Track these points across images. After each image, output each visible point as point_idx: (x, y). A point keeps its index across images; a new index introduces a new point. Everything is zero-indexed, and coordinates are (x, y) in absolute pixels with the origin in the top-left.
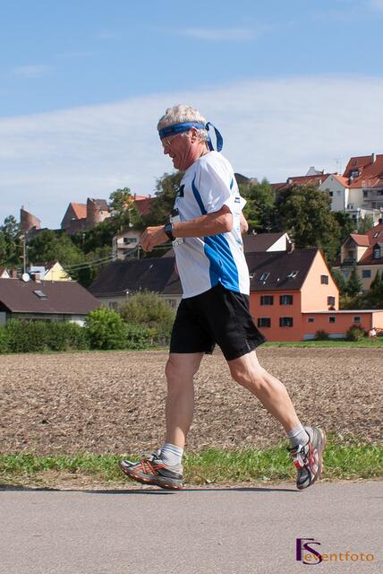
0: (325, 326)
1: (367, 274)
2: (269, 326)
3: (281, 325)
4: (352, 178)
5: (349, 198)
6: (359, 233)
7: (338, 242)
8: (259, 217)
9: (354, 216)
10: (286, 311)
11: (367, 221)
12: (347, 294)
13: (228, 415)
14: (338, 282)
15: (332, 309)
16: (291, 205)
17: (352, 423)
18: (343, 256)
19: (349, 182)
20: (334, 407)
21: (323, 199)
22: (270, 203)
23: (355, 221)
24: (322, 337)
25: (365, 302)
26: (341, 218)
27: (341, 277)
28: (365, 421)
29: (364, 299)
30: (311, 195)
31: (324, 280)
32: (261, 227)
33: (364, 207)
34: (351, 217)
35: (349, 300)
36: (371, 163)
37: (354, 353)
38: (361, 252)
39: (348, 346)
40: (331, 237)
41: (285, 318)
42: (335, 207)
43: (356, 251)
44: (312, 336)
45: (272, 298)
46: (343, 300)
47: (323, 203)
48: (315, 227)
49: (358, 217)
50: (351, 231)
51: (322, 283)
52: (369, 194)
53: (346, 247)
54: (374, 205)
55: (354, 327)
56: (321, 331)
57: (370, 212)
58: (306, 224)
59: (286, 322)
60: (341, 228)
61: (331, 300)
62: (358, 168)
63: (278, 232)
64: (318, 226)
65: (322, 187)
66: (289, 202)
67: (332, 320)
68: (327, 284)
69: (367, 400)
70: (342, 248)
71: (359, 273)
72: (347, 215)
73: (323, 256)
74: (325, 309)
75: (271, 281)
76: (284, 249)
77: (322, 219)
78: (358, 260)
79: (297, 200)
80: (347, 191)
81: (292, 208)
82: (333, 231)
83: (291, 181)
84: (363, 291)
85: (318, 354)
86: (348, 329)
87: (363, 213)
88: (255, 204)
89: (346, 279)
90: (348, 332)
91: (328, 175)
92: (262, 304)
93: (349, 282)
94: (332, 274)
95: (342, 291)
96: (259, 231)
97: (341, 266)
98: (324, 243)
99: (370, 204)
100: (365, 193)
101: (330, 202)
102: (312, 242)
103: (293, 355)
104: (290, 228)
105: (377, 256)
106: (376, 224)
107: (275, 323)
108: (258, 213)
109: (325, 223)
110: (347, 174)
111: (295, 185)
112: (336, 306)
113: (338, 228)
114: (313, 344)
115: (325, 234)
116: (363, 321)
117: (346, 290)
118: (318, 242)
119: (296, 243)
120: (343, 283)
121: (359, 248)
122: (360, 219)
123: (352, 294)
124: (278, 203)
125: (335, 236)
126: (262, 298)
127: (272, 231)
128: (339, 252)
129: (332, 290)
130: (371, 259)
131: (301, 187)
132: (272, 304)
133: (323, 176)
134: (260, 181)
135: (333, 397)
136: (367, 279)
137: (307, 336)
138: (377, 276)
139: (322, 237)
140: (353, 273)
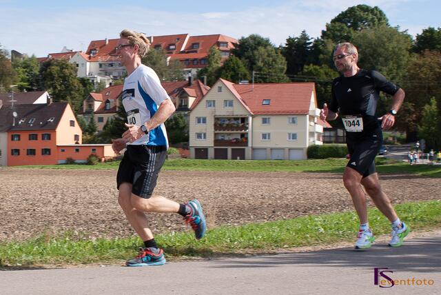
0: (72, 154)
1: (101, 120)
2: (34, 154)
3: (43, 154)
4: (92, 55)
5: (89, 69)
6: (96, 92)
7: (82, 98)
8: (28, 81)
9: (93, 81)
10: (46, 144)
11: (101, 84)
12: (87, 133)
13: (3, 217)
14: (81, 125)
15: (77, 143)
16: (50, 72)
17: (87, 222)
18: (85, 108)
19: (90, 58)
20: (75, 210)
21: (72, 69)
22: (36, 71)
23: (94, 84)
24: (70, 162)
25: (100, 138)
26: (84, 82)
27: (84, 122)
28: (95, 220)
29: (99, 136)
30: (63, 66)
31: (72, 123)
32: (30, 87)
33: (99, 74)
34: (91, 81)
35: (89, 137)
36: (105, 45)
37: (91, 173)
38: (97, 105)
39: (87, 168)
40: (77, 95)
41: (46, 149)
42: (80, 74)
43: (93, 105)
44: (64, 162)
45: (36, 135)
46: (85, 137)
47: (72, 71)
48: (67, 87)
49: (95, 81)
50: (91, 90)
51: (71, 126)
52: (103, 65)
53: (87, 102)
54: (107, 73)
55: (92, 155)
56: (70, 158)
57: (104, 78)
58: (60, 85)
59: (46, 152)
60: (84, 88)
61: (76, 137)
62: (96, 48)
63: (41, 90)
64: (68, 87)
65: (72, 61)
66: (49, 70)
67: (77, 150)
68: (74, 126)
69: (98, 205)
70: (85, 103)
71: (96, 119)
72: (88, 80)
73: (72, 107)
74: (72, 143)
75: (36, 124)
76: (46, 102)
77: (71, 82)
78: (95, 110)
79: (55, 69)
80: (88, 63)
81: (51, 74)
82: (79, 90)
83: (50, 56)
84: (98, 131)
85: (67, 173)
86: (88, 156)
87: (99, 79)
88: (26, 71)
89: (87, 123)
90: (88, 159)
91: (76, 52)
92: (30, 139)
93: (89, 126)
94: (77, 119)
95: (84, 131)
96: (29, 90)
97: (84, 114)
98: (72, 98)
99: (103, 73)
100: (101, 65)
101: (76, 71)
102: (64, 98)
103: (50, 174)
104: (50, 88)
105: (108, 108)
106: (107, 86)
107: (39, 152)
108: (28, 77)
109: (73, 85)
110: (89, 53)
111: (53, 59)
112: (80, 142)
113: (82, 88)
114: (64, 167)
115: (72, 92)
116: (98, 152)
117: (87, 131)
118: (68, 97)
119: (53, 98)
120: (85, 125)
121: (96, 102)
122: (97, 82)
123: (91, 133)
124: (41, 72)
125: (80, 94)
126: (30, 135)
127: (37, 90)
128: (82, 105)
129: (77, 130)
130: (103, 110)
131: (57, 61)
132: (36, 139)
133: (72, 53)
134: (30, 56)
135: (75, 203)
136: (101, 123)
137: (60, 162)
138: (108, 121)
139: (71, 94)
140: (92, 119)
